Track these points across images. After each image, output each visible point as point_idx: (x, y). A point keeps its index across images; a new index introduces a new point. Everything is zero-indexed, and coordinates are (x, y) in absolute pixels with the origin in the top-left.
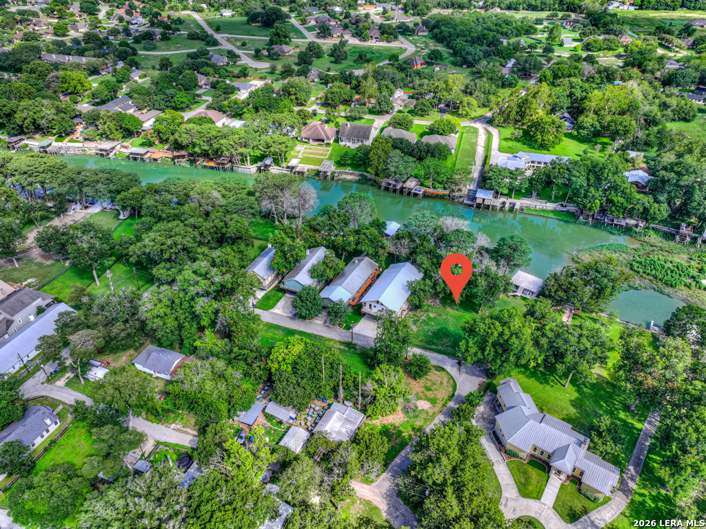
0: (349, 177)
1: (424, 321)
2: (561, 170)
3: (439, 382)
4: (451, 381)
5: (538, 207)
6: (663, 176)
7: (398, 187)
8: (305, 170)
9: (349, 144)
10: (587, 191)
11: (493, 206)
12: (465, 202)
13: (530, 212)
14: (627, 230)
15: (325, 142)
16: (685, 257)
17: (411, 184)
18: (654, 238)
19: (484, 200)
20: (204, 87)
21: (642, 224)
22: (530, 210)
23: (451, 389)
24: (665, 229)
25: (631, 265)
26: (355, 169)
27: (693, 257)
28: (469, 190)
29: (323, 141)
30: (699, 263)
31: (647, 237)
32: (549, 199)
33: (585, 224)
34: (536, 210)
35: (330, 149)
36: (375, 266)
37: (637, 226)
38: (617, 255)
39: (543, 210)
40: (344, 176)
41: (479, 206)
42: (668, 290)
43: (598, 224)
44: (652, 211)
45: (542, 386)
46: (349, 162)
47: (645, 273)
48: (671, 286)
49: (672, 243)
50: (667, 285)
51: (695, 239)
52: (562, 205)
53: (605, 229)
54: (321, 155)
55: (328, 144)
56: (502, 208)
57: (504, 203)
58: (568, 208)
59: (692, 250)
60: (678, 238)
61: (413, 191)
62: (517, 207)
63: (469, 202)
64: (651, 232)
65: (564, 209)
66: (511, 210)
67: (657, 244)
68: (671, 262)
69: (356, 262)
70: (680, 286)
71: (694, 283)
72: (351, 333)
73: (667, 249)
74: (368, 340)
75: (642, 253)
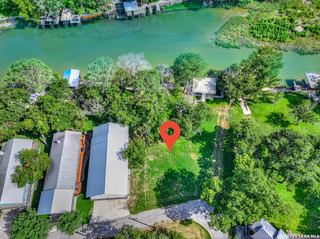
1: (149, 170)
4: (204, 233)
5: (172, 3)
7: (57, 22)
11: (140, 14)
12: (118, 17)
13: (168, 10)
16: (276, 12)
17: (67, 16)
18: (253, 3)
19: (132, 12)
22: (167, 7)
25: (252, 33)
26: (8, 15)
27: (283, 11)
28: (116, 5)
30: (287, 15)
31: (249, 4)
33: (208, 7)
34: (171, 7)
36: (79, 135)
38: (240, 27)
41: (130, 18)
42: (282, 46)
43: (216, 4)
47: (264, 37)
48: (283, 41)
49: (264, 3)
50: (280, 41)
53: (222, 7)
56: (147, 13)
57: (147, 8)
59: (278, 5)
61: (72, 22)
62: (158, 9)
63: (121, 17)
66: (154, 13)
67: (257, 8)
68: (273, 20)
69: (59, 142)
70: (288, 39)
71: (294, 33)
72: (92, 225)
73: (264, 10)
74: (113, 224)
75: (252, 20)
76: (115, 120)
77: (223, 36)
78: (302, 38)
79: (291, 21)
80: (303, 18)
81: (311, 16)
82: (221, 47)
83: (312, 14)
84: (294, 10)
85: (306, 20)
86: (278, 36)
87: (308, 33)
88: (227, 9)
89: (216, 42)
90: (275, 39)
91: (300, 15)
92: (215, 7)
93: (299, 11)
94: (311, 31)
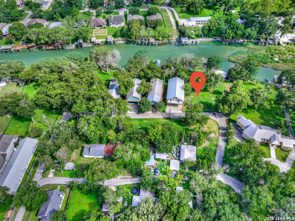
0: (121, 42)
2: (215, 23)
3: (211, 124)
4: (215, 122)
5: (206, 41)
6: (253, 20)
7: (147, 42)
8: (100, 42)
9: (114, 26)
10: (226, 31)
11: (189, 44)
12: (177, 44)
13: (203, 44)
14: (241, 44)
15: (103, 27)
16: (264, 51)
17: (152, 41)
18: (251, 46)
19: (185, 42)
20: (21, 5)
21: (246, 41)
22: (203, 43)
23: (217, 125)
24: (254, 41)
26: (123, 38)
27: (268, 50)
28: (176, 38)
29: (102, 26)
30: (270, 52)
31: (249, 46)
32: (209, 37)
33: (225, 45)
34: (205, 43)
35: (106, 30)
36: (162, 81)
37: (244, 42)
38: (242, 55)
39: (208, 42)
40: (119, 42)
42: (265, 65)
43: (230, 44)
44: (252, 35)
45: (247, 115)
46: (119, 35)
48: (266, 63)
49: (258, 46)
50: (264, 63)
51: (265, 43)
52: (215, 38)
53: (233, 45)
54: (104, 33)
55: (105, 28)
56: (192, 44)
57: (193, 42)
58: (217, 39)
59: (265, 48)
60: (260, 44)
61: (154, 43)
62: (198, 42)
63: (179, 44)
64: (250, 43)
65: (216, 40)
66: (196, 44)
67: (253, 48)
68: (261, 54)
69: (154, 82)
70: (269, 63)
71: (272, 61)
72: (166, 113)
73: (257, 49)
74: (174, 114)
75: (250, 52)
76: (179, 76)
77: (233, 58)
78: (277, 63)
79: (272, 55)
80: (280, 55)
81: (284, 54)
82: (231, 62)
83: (285, 54)
84: (275, 51)
85: (281, 56)
86: (263, 61)
87: (281, 61)
88: (236, 46)
89: (228, 60)
90: (261, 62)
91: (278, 53)
92: (230, 45)
93: (278, 52)
94: (283, 61)
